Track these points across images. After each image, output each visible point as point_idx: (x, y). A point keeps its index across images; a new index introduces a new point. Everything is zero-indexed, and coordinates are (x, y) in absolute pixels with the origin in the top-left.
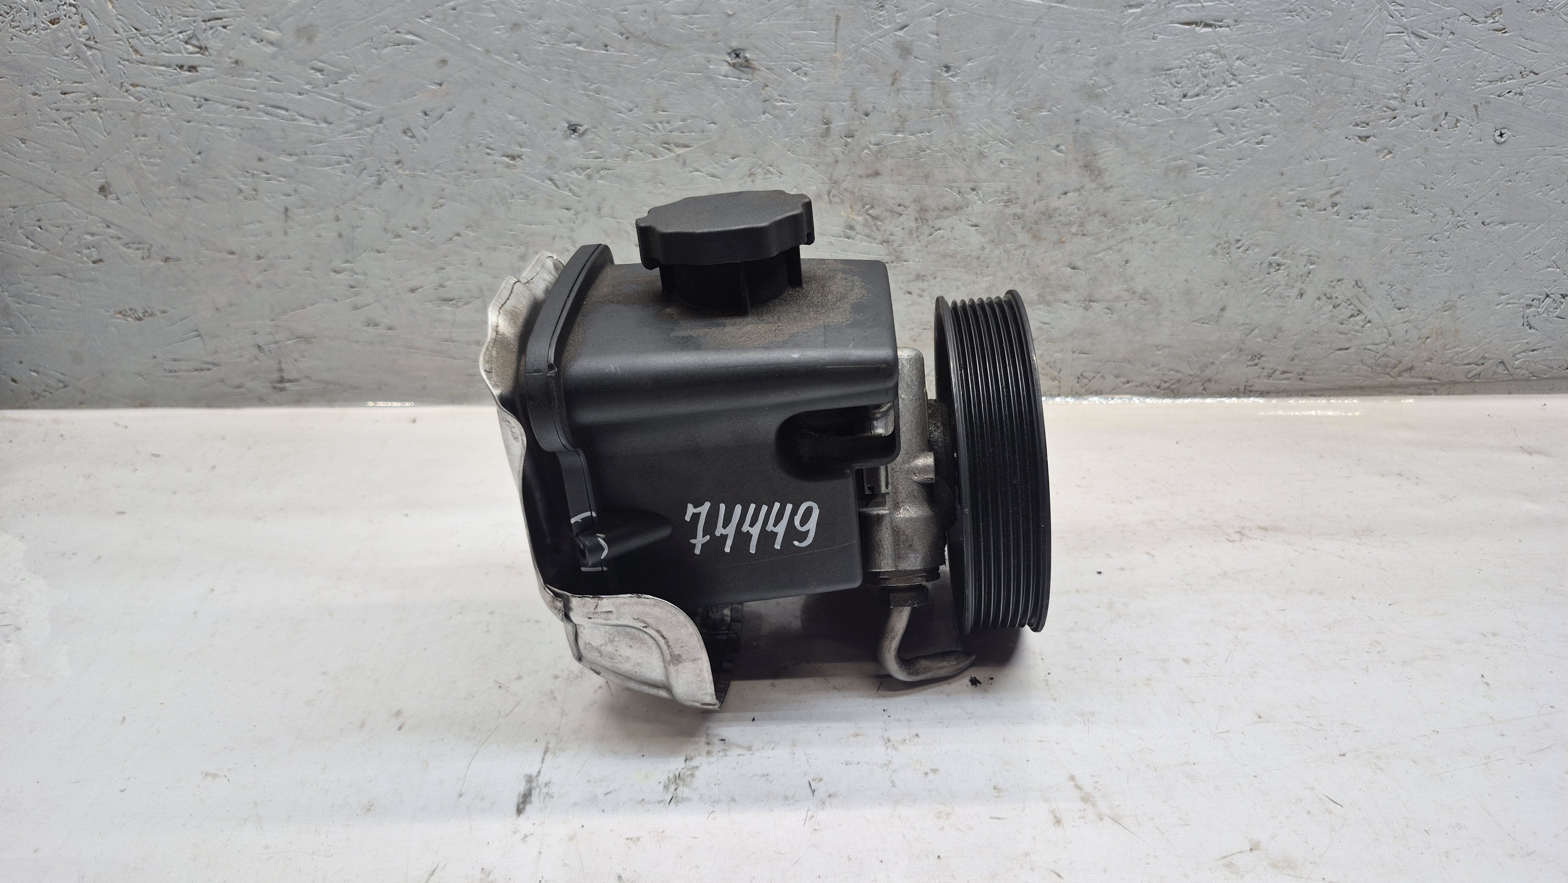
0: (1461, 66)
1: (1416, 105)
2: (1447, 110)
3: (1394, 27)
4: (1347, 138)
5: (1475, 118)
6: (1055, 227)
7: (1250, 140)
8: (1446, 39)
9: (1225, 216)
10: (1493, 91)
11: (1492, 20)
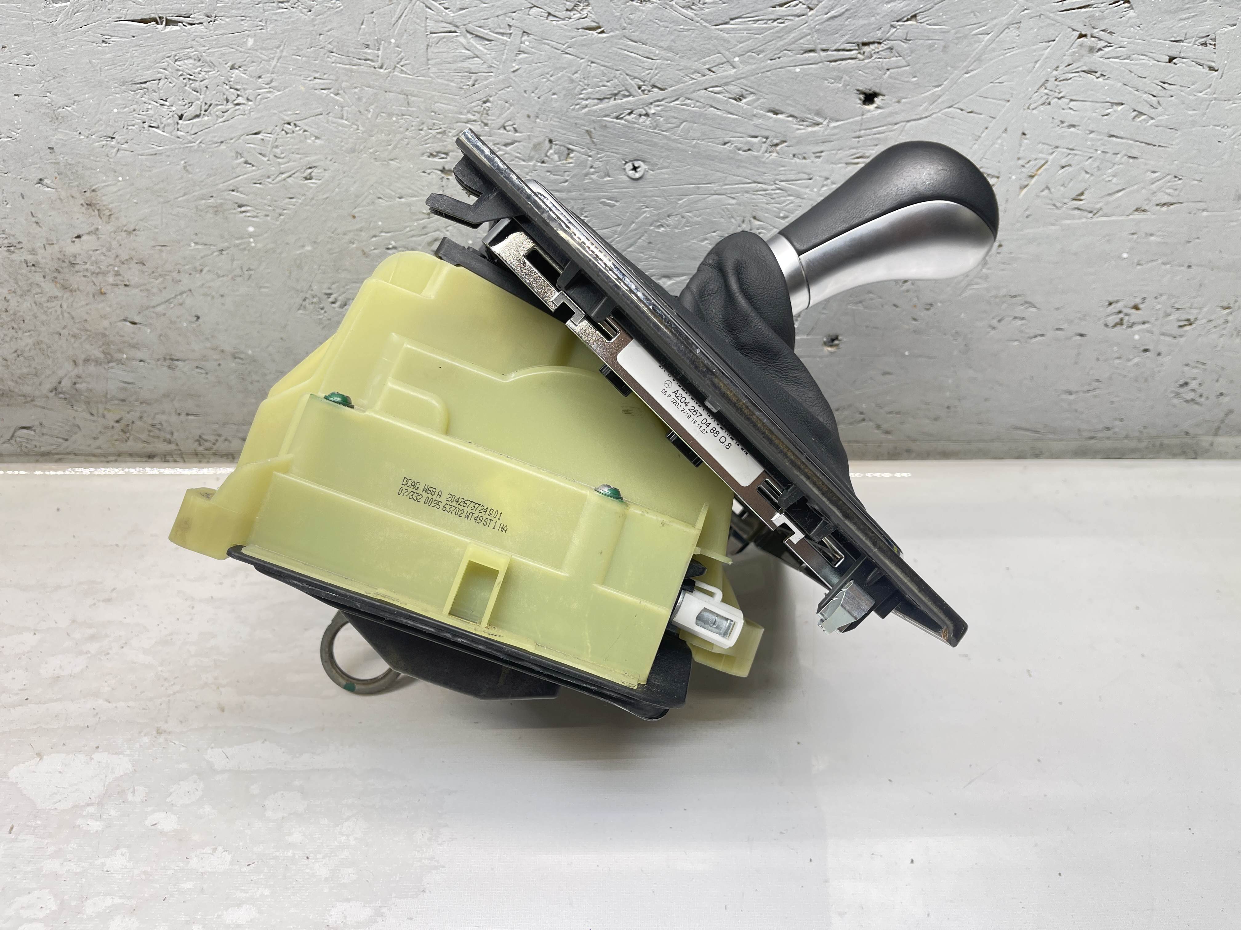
0: (552, 79)
1: (505, 129)
2: (551, 137)
3: (438, 24)
4: (424, 172)
5: (592, 146)
6: (85, 276)
7: (294, 174)
8: (518, 42)
9: (300, 267)
10: (607, 112)
11: (578, 15)
